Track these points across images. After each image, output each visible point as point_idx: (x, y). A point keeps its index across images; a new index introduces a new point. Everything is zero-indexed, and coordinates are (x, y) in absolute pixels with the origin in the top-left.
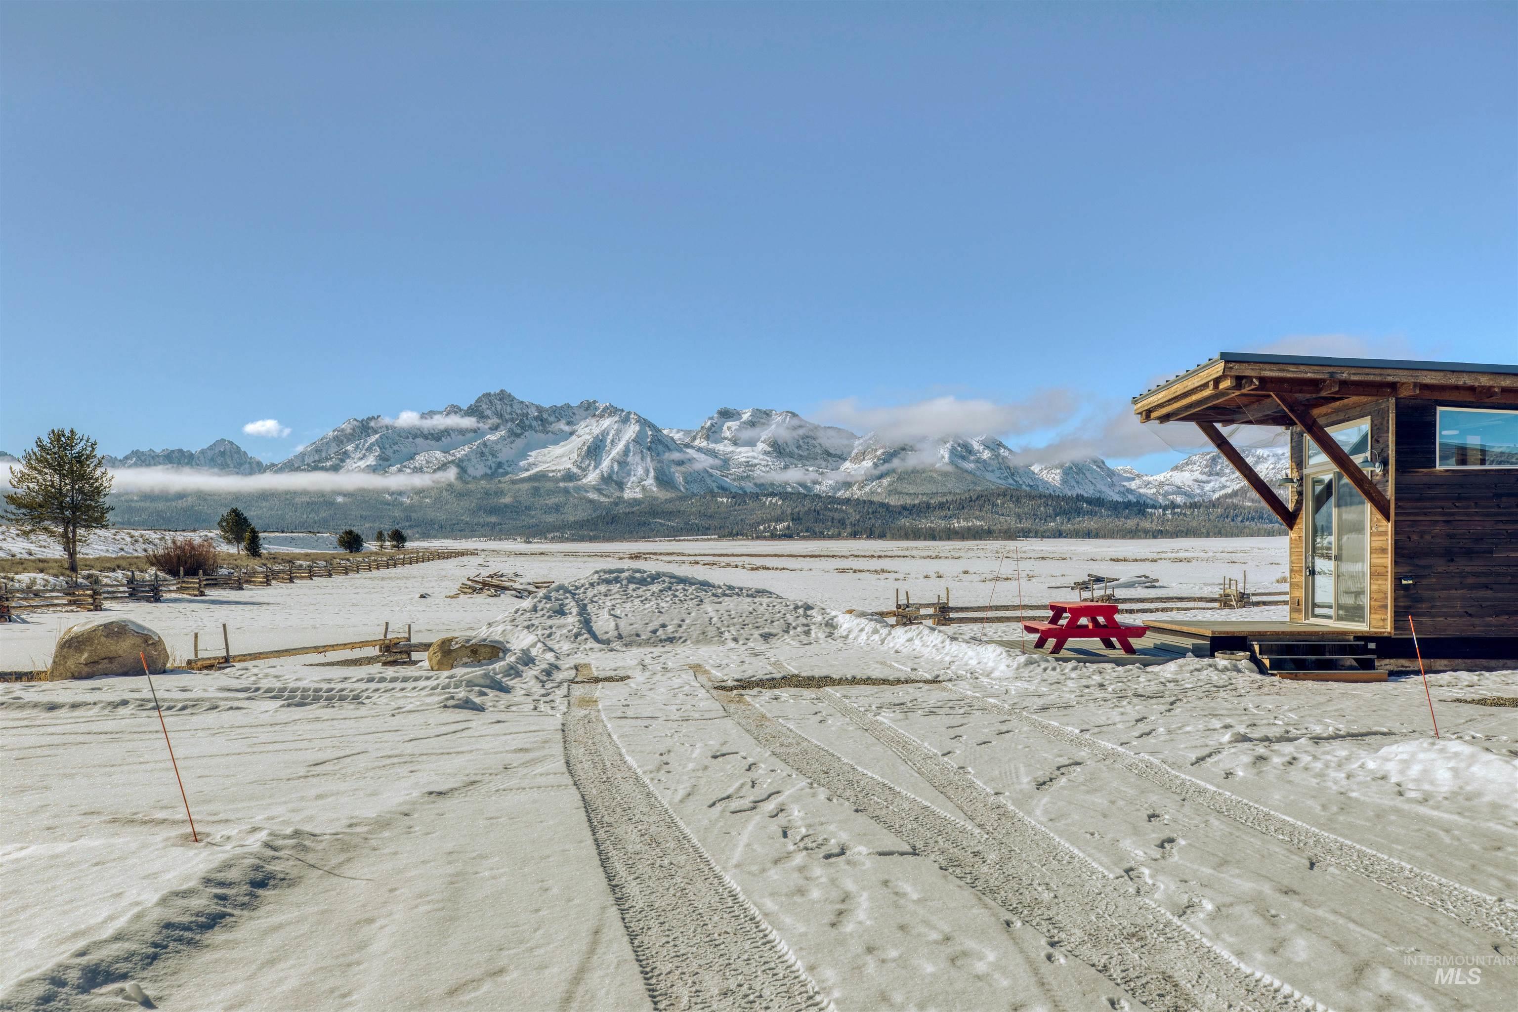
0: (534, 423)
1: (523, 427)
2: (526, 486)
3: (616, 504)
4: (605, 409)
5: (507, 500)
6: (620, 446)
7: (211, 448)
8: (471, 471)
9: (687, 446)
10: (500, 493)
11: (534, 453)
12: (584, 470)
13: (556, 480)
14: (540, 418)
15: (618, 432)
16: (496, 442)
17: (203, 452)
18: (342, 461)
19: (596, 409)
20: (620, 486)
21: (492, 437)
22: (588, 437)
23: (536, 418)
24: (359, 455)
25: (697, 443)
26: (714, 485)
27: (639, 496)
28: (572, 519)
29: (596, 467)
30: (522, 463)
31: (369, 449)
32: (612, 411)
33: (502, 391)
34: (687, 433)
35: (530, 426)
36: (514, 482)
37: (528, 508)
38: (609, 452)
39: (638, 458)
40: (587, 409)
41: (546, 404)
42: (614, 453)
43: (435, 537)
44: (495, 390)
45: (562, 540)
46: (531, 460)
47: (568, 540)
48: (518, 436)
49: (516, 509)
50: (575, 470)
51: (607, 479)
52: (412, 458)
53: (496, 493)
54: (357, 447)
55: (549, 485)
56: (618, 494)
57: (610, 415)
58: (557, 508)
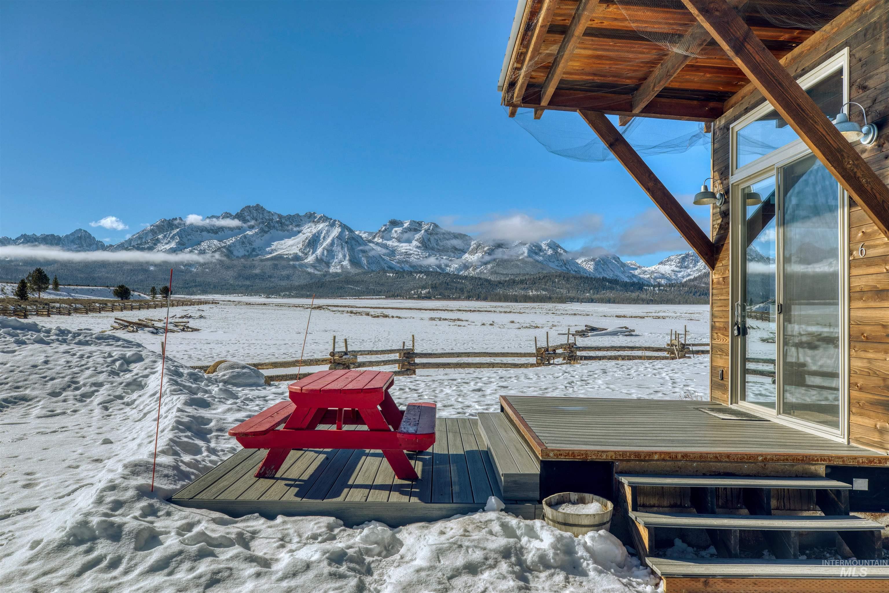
0: (277, 225)
1: (269, 227)
2: (269, 263)
3: (325, 276)
4: (321, 218)
5: (257, 271)
6: (329, 240)
7: (72, 234)
8: (236, 253)
9: (370, 241)
10: (253, 267)
11: (275, 243)
12: (306, 254)
13: (288, 260)
14: (280, 222)
15: (328, 232)
16: (252, 236)
17: (67, 236)
18: (155, 244)
19: (315, 217)
20: (328, 264)
21: (249, 233)
22: (309, 234)
23: (277, 222)
24: (166, 241)
25: (376, 240)
26: (385, 266)
27: (339, 271)
28: (297, 284)
29: (313, 253)
30: (267, 249)
31: (173, 238)
32: (324, 219)
33: (258, 205)
34: (370, 233)
35: (274, 227)
36: (262, 260)
37: (270, 277)
38: (322, 244)
39: (339, 248)
40: (309, 217)
41: (285, 214)
42: (325, 244)
43: (210, 293)
44: (253, 204)
45: (289, 296)
46: (273, 247)
47: (293, 297)
48: (266, 232)
49: (262, 277)
50: (300, 254)
51: (319, 260)
52: (199, 244)
53: (250, 267)
54: (165, 236)
55: (284, 263)
56: (326, 269)
57: (323, 222)
58: (288, 277)
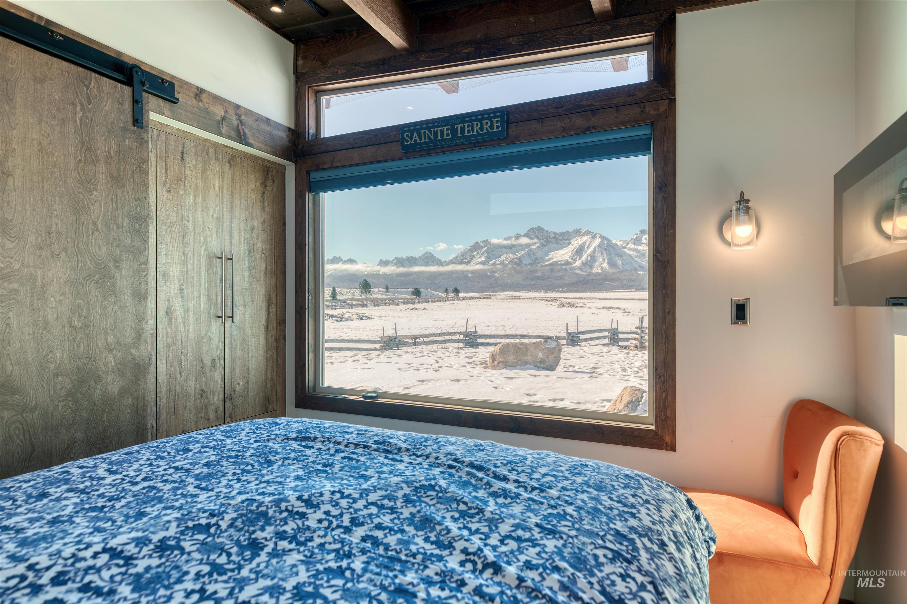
0: (552, 240)
1: (547, 241)
2: (548, 268)
3: (589, 275)
4: (584, 233)
5: (539, 274)
6: (591, 249)
7: (423, 255)
8: (524, 262)
9: (624, 247)
10: (536, 271)
11: (552, 253)
12: (574, 260)
13: (561, 265)
14: (555, 238)
15: (591, 243)
16: (536, 249)
17: (420, 257)
18: (472, 259)
19: (581, 232)
20: (591, 267)
21: (533, 247)
22: (576, 245)
23: (553, 238)
24: (478, 256)
25: (629, 246)
26: (637, 266)
27: (600, 271)
28: (568, 282)
29: (580, 259)
30: (547, 258)
31: (483, 254)
32: (588, 233)
33: (539, 227)
34: (624, 241)
35: (551, 241)
36: (542, 266)
37: (548, 278)
38: (586, 252)
39: (600, 254)
40: (576, 233)
41: (558, 231)
42: (588, 252)
43: (508, 291)
44: (535, 226)
45: (561, 292)
46: (550, 256)
47: (565, 292)
48: (545, 246)
49: (542, 278)
50: (570, 260)
51: (585, 264)
52: (500, 257)
53: (534, 271)
54: (478, 253)
55: (558, 267)
56: (590, 270)
57: (587, 235)
58: (561, 277)
